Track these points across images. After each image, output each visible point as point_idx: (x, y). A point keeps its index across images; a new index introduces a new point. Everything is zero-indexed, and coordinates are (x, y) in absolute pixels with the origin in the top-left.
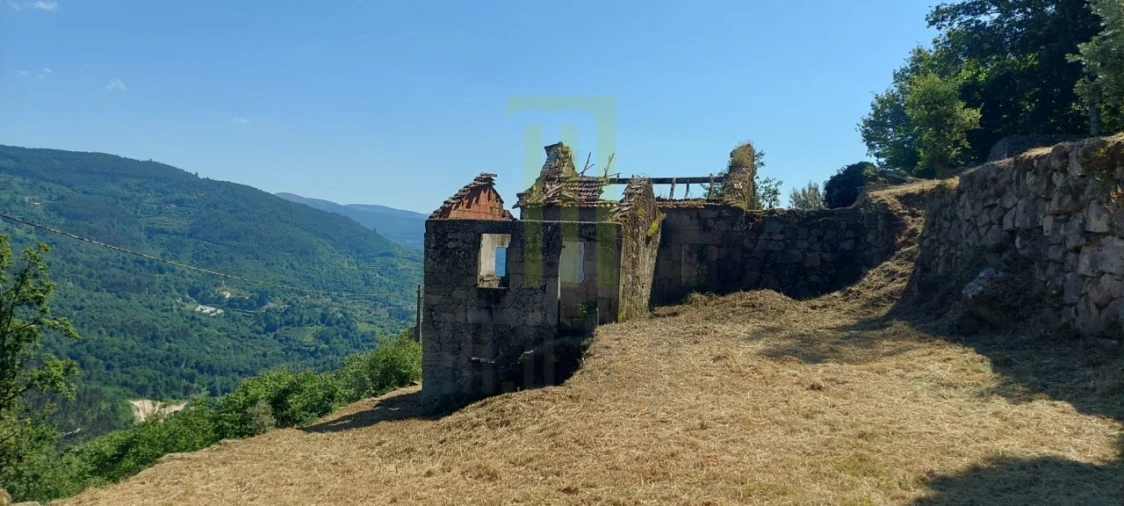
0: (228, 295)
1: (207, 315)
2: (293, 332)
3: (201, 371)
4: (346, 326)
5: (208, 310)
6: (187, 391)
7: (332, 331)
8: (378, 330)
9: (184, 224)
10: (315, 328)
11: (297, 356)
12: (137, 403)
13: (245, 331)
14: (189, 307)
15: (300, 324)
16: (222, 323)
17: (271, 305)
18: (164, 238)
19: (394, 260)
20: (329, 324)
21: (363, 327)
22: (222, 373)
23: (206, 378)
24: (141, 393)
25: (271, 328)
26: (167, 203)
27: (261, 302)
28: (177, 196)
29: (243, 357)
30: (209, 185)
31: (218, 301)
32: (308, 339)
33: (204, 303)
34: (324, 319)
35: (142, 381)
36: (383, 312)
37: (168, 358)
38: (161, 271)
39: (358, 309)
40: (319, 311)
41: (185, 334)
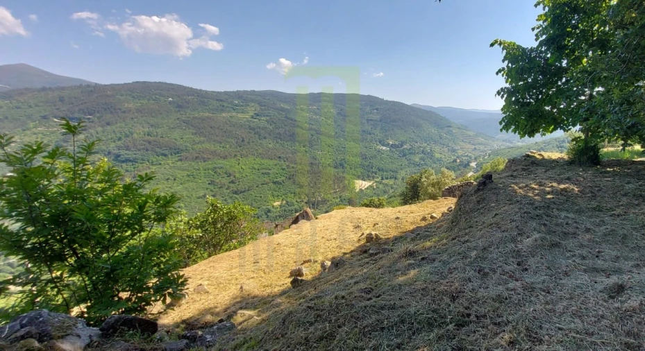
0: (391, 143)
1: (383, 150)
2: (412, 157)
3: (379, 170)
4: (430, 155)
5: (384, 148)
6: (373, 178)
7: (426, 156)
8: (443, 157)
9: (378, 117)
10: (420, 155)
11: (413, 166)
12: (357, 181)
13: (396, 156)
14: (378, 147)
15: (414, 154)
16: (389, 153)
17: (405, 147)
18: (372, 122)
19: (451, 129)
20: (425, 154)
21: (437, 155)
22: (386, 172)
23: (381, 173)
24: (359, 178)
25: (404, 155)
26: (374, 110)
27: (402, 146)
28: (376, 107)
29: (394, 166)
30: (387, 102)
31: (387, 145)
32: (417, 160)
33: (383, 145)
34: (423, 152)
35: (359, 174)
36: (446, 149)
37: (369, 166)
38: (370, 134)
39: (437, 148)
40: (422, 149)
41: (375, 157)
